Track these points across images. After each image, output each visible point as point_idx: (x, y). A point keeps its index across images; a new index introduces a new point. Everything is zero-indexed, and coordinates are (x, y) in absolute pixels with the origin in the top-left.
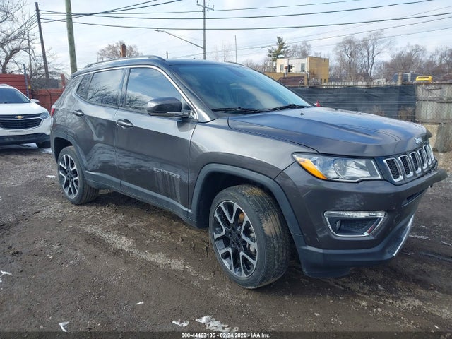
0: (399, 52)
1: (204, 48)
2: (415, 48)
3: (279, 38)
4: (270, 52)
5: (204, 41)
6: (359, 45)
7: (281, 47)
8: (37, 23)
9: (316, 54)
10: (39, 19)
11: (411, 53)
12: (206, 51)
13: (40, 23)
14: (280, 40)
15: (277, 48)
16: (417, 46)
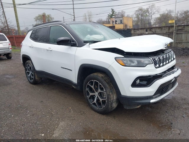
0: (163, 13)
1: (74, 16)
2: (169, 11)
3: (112, 9)
4: (109, 15)
5: (74, 13)
6: (145, 11)
7: (113, 13)
8: (2, 8)
9: (128, 15)
10: (2, 6)
11: (168, 13)
12: (75, 17)
13: (3, 8)
14: (112, 10)
15: (111, 13)
16: (170, 10)
